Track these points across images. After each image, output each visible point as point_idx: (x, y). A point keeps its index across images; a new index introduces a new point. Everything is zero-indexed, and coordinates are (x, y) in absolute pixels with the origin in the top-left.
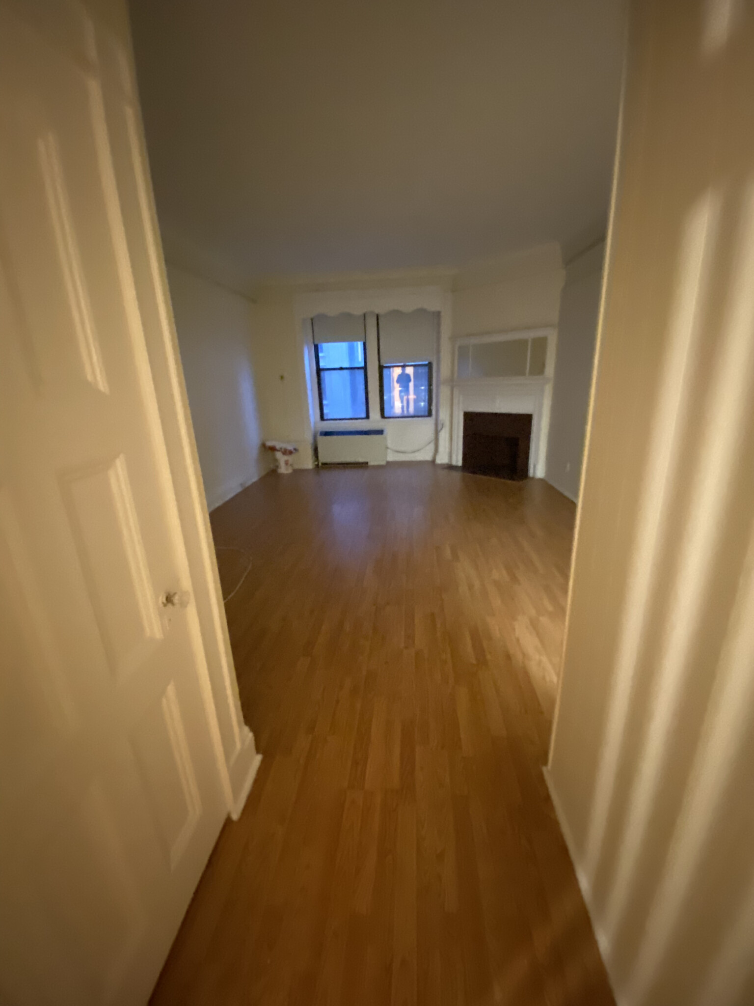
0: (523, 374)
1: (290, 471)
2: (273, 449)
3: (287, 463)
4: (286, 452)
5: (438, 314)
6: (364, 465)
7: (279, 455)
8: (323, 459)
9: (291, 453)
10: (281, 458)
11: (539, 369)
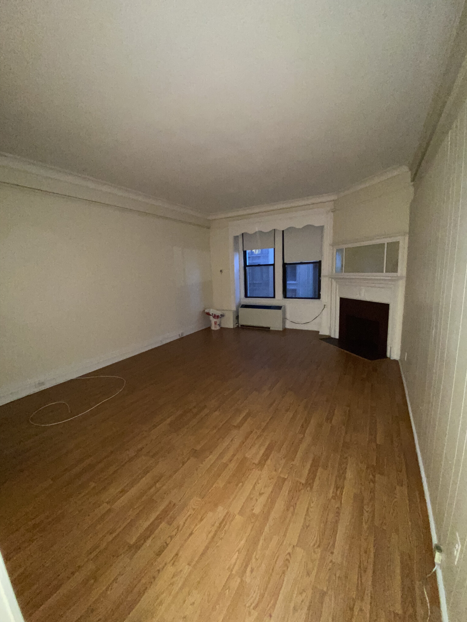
0: (382, 272)
1: (218, 328)
2: (208, 314)
3: (215, 323)
4: (215, 317)
5: (322, 228)
6: (266, 329)
7: (211, 318)
8: (242, 322)
9: (218, 317)
10: (213, 320)
11: (393, 267)
